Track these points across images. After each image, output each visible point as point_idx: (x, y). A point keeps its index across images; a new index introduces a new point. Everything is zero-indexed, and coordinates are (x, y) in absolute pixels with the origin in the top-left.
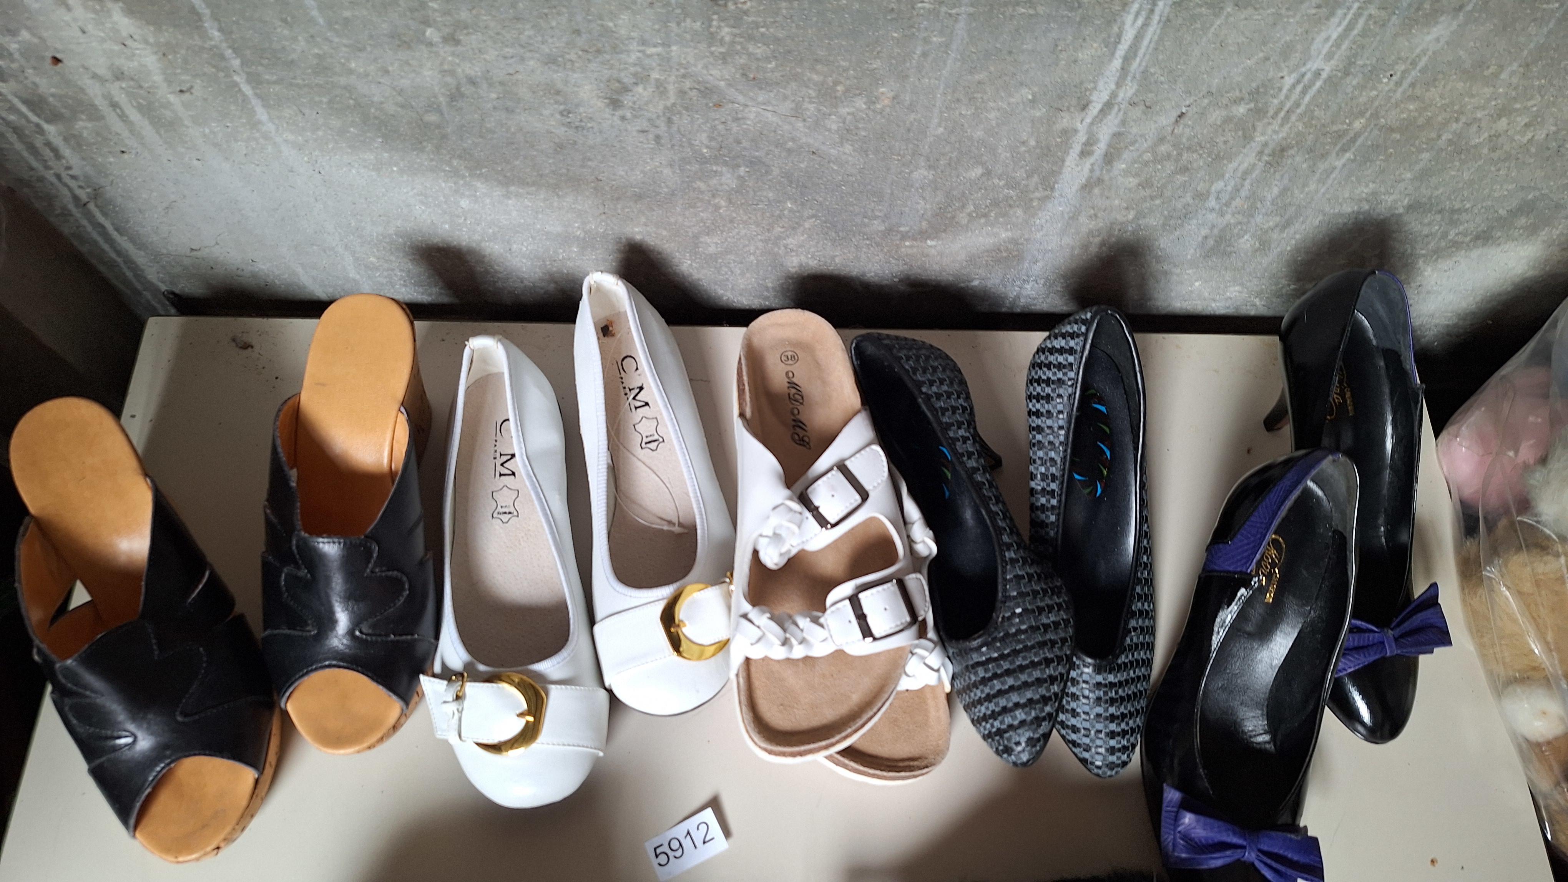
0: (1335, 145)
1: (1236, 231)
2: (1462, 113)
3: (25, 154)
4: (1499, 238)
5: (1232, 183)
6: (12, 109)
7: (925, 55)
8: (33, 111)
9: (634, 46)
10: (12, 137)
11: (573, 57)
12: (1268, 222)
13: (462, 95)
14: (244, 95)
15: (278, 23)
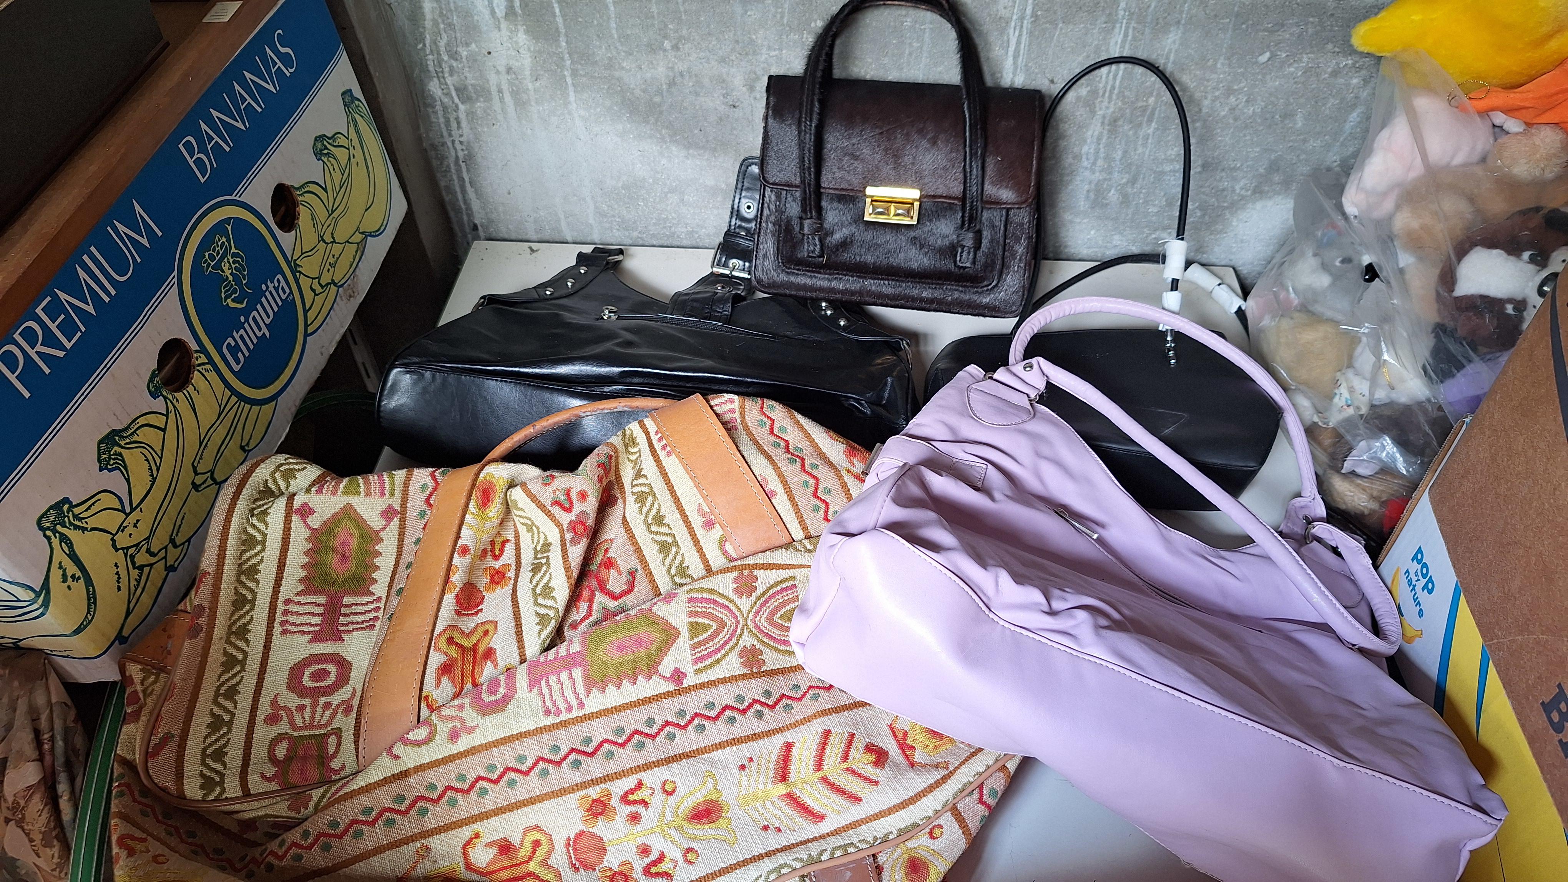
0: (1143, 116)
1: (1105, 186)
2: (1206, 93)
3: (443, 126)
4: (1268, 192)
5: (1093, 147)
6: (448, 94)
7: (910, 54)
8: (458, 95)
9: (764, 51)
10: (440, 113)
11: (733, 58)
12: (1122, 178)
13: (675, 84)
14: (567, 84)
15: (595, 37)
